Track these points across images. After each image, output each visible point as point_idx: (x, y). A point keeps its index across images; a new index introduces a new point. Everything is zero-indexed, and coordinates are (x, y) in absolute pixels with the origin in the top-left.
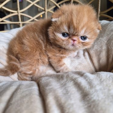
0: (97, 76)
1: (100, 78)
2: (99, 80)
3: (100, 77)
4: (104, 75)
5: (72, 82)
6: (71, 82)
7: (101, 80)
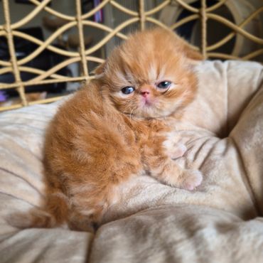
0: (229, 241)
1: (235, 250)
2: (230, 254)
3: (234, 245)
4: (249, 238)
5: (163, 253)
6: (160, 251)
7: (234, 254)
